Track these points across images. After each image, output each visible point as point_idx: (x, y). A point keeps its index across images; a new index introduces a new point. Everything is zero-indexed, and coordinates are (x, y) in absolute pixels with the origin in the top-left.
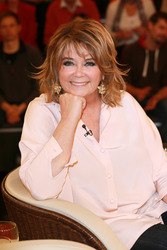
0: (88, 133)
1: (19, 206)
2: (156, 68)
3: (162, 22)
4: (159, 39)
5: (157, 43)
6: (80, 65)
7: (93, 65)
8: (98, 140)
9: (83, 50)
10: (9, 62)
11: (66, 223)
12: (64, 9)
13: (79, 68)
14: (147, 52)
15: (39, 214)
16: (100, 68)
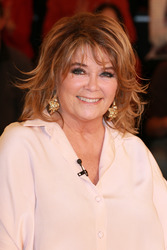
0: (82, 173)
6: (94, 75)
7: (111, 76)
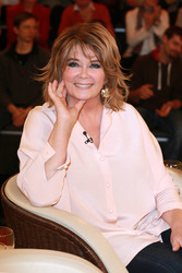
0: (88, 141)
1: (18, 213)
2: (168, 82)
3: (177, 38)
4: (172, 54)
5: (170, 57)
6: (85, 66)
7: (99, 67)
8: (98, 147)
9: (90, 52)
10: (20, 63)
11: (64, 234)
12: (77, 12)
13: (84, 69)
14: (160, 65)
15: (37, 222)
16: (105, 70)
